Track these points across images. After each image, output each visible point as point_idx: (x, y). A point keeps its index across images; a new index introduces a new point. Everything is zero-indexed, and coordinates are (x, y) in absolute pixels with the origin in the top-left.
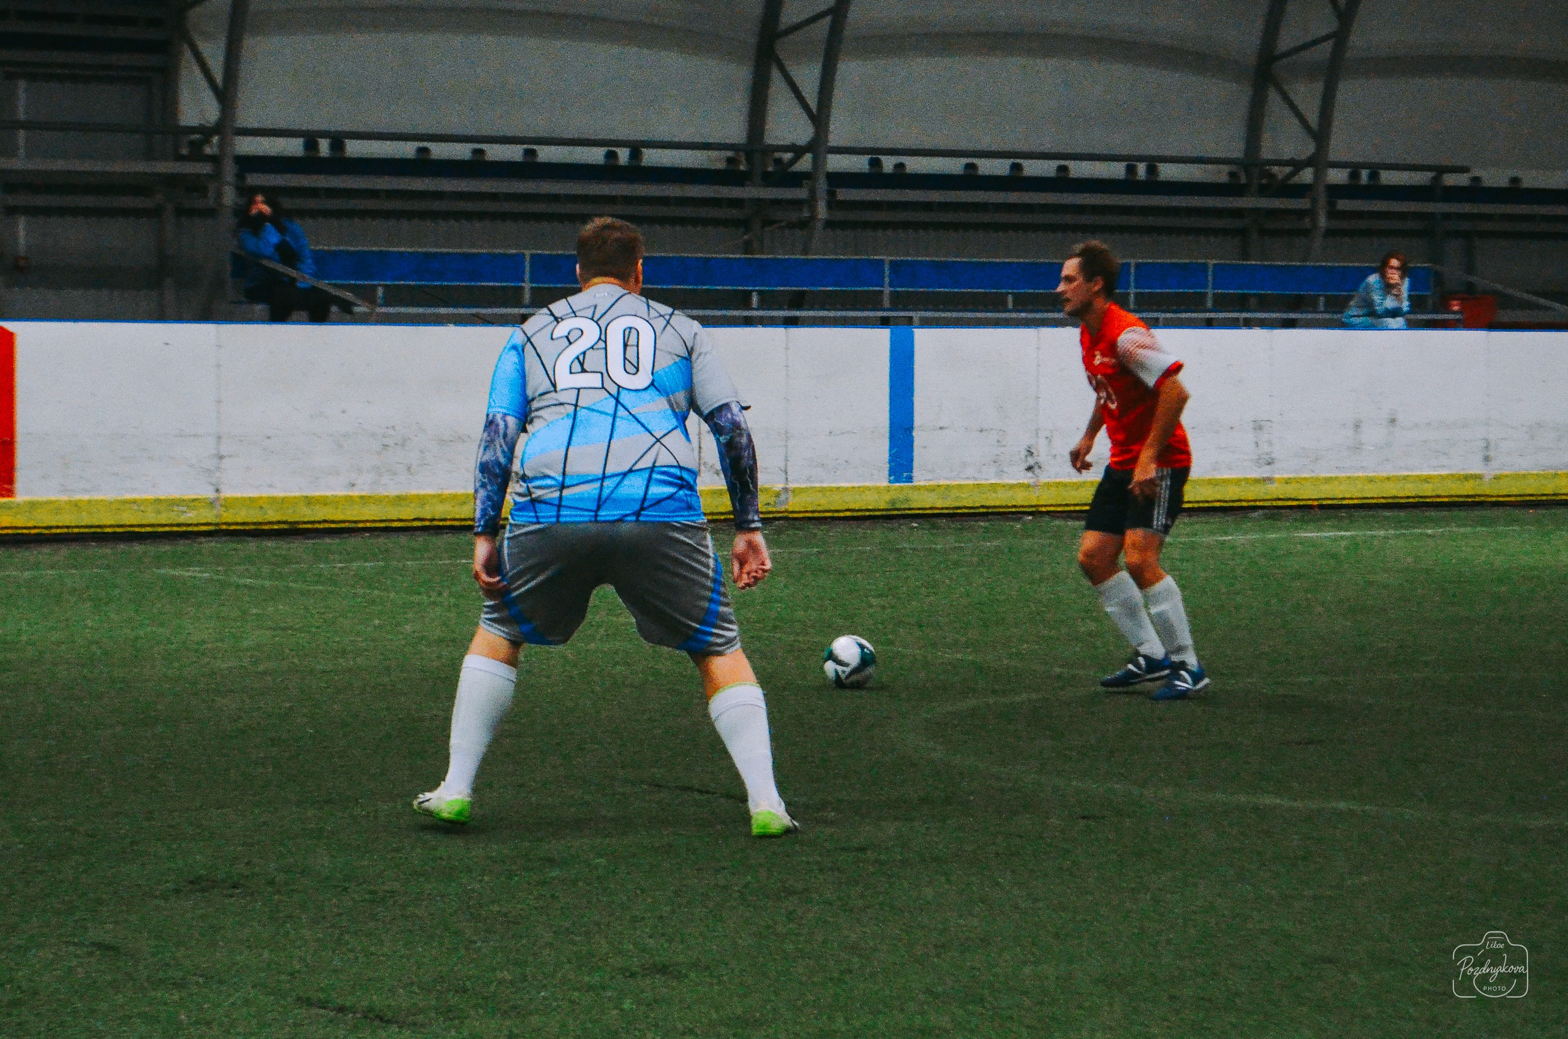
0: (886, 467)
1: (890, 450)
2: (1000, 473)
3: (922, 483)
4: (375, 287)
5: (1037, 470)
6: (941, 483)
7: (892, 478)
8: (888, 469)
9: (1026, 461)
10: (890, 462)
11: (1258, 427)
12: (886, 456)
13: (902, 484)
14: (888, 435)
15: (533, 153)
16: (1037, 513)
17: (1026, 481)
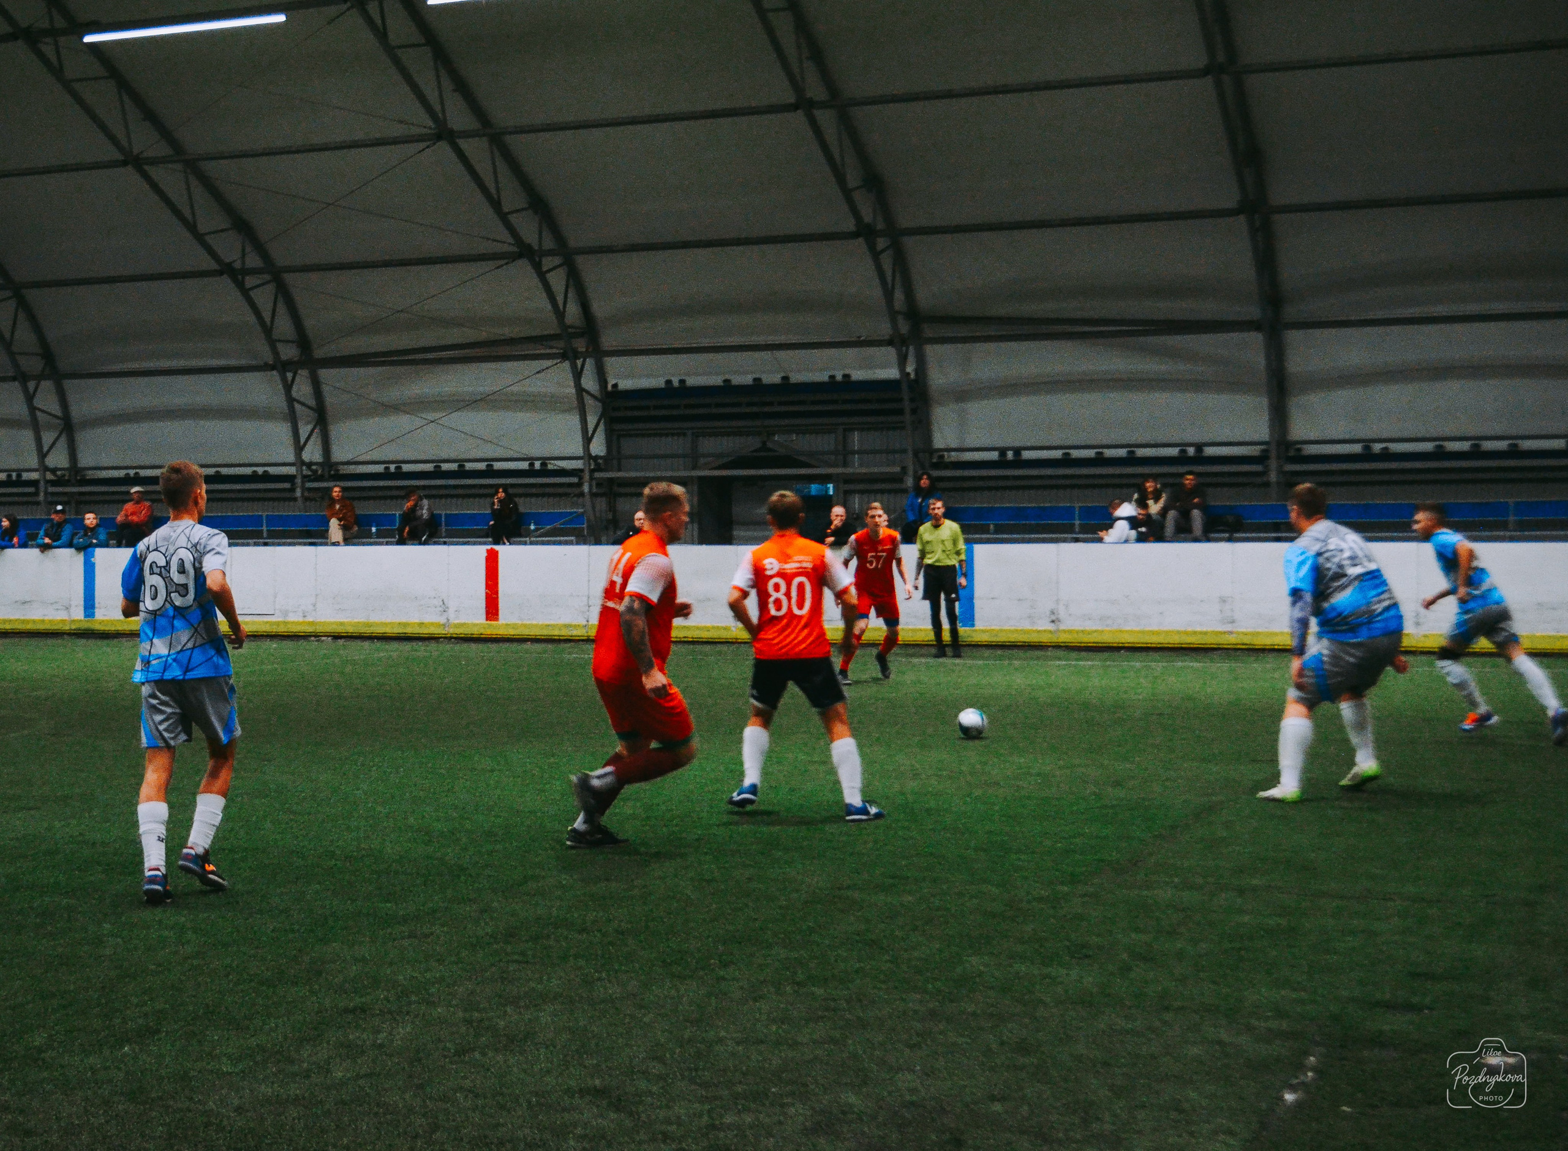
4: (989, 525)
5: (1056, 623)
9: (1050, 618)
11: (1223, 600)
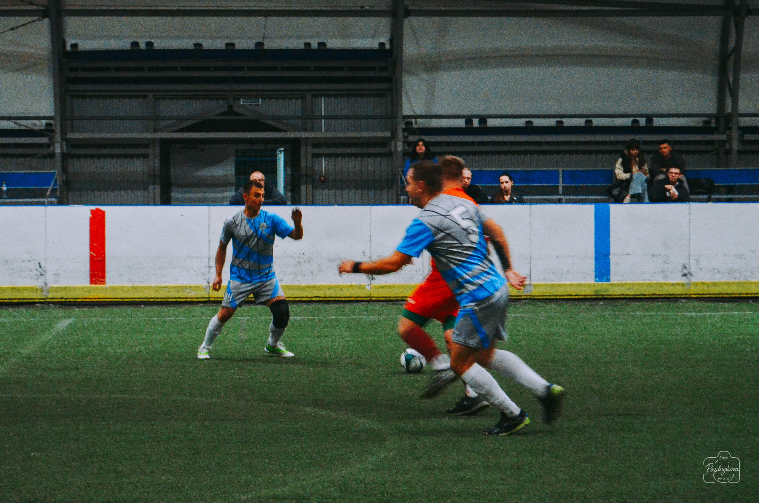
0: (594, 274)
1: (596, 265)
2: (666, 277)
3: (615, 282)
5: (689, 276)
6: (628, 282)
7: (597, 279)
8: (594, 275)
9: (682, 271)
10: (596, 271)
12: (593, 268)
13: (604, 283)
14: (594, 258)
15: (591, 122)
16: (689, 298)
17: (682, 282)
